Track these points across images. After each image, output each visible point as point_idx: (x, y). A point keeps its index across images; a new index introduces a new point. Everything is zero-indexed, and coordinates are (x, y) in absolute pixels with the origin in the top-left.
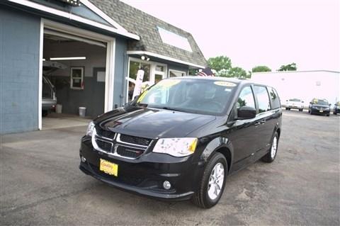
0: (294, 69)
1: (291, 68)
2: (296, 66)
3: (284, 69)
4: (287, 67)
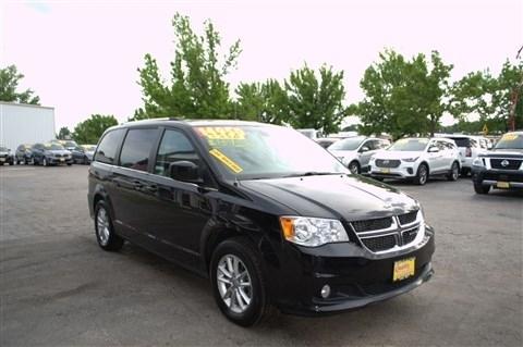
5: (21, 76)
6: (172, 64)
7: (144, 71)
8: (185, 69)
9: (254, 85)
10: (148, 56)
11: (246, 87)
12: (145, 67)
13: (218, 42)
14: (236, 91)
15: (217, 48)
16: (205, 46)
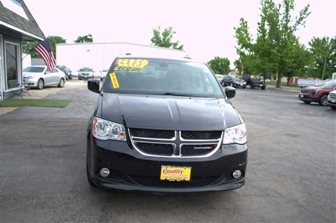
0: (90, 40)
1: (87, 39)
2: (93, 37)
3: (80, 40)
4: (83, 38)
5: (175, 32)
6: (259, 24)
7: (239, 29)
8: (267, 27)
9: (324, 39)
10: (242, 20)
11: (317, 40)
12: (240, 26)
13: (292, 7)
14: (310, 43)
15: (291, 12)
16: (282, 10)
